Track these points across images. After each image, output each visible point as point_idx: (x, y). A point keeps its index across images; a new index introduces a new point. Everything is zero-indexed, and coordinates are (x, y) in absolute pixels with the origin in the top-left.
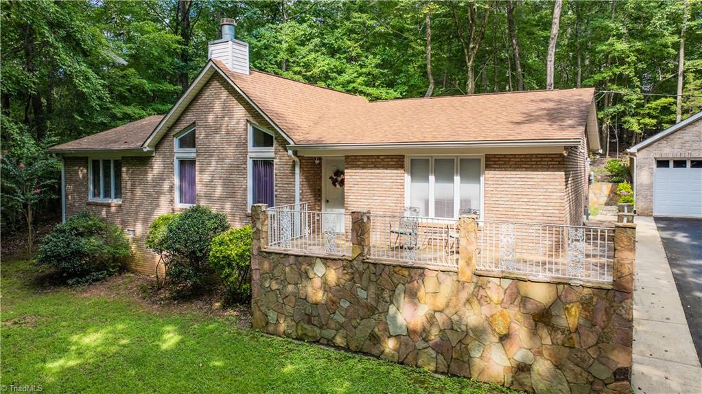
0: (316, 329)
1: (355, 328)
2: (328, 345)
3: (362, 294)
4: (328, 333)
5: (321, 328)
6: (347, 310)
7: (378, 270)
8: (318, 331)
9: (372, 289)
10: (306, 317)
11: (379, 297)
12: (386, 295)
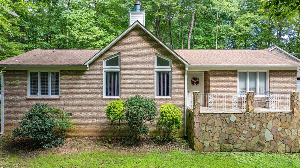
0: (230, 145)
1: (250, 141)
2: (237, 151)
3: (253, 127)
4: (237, 146)
5: (233, 144)
6: (246, 134)
7: (261, 116)
8: (231, 146)
9: (258, 124)
10: (225, 141)
11: (261, 127)
12: (264, 125)
